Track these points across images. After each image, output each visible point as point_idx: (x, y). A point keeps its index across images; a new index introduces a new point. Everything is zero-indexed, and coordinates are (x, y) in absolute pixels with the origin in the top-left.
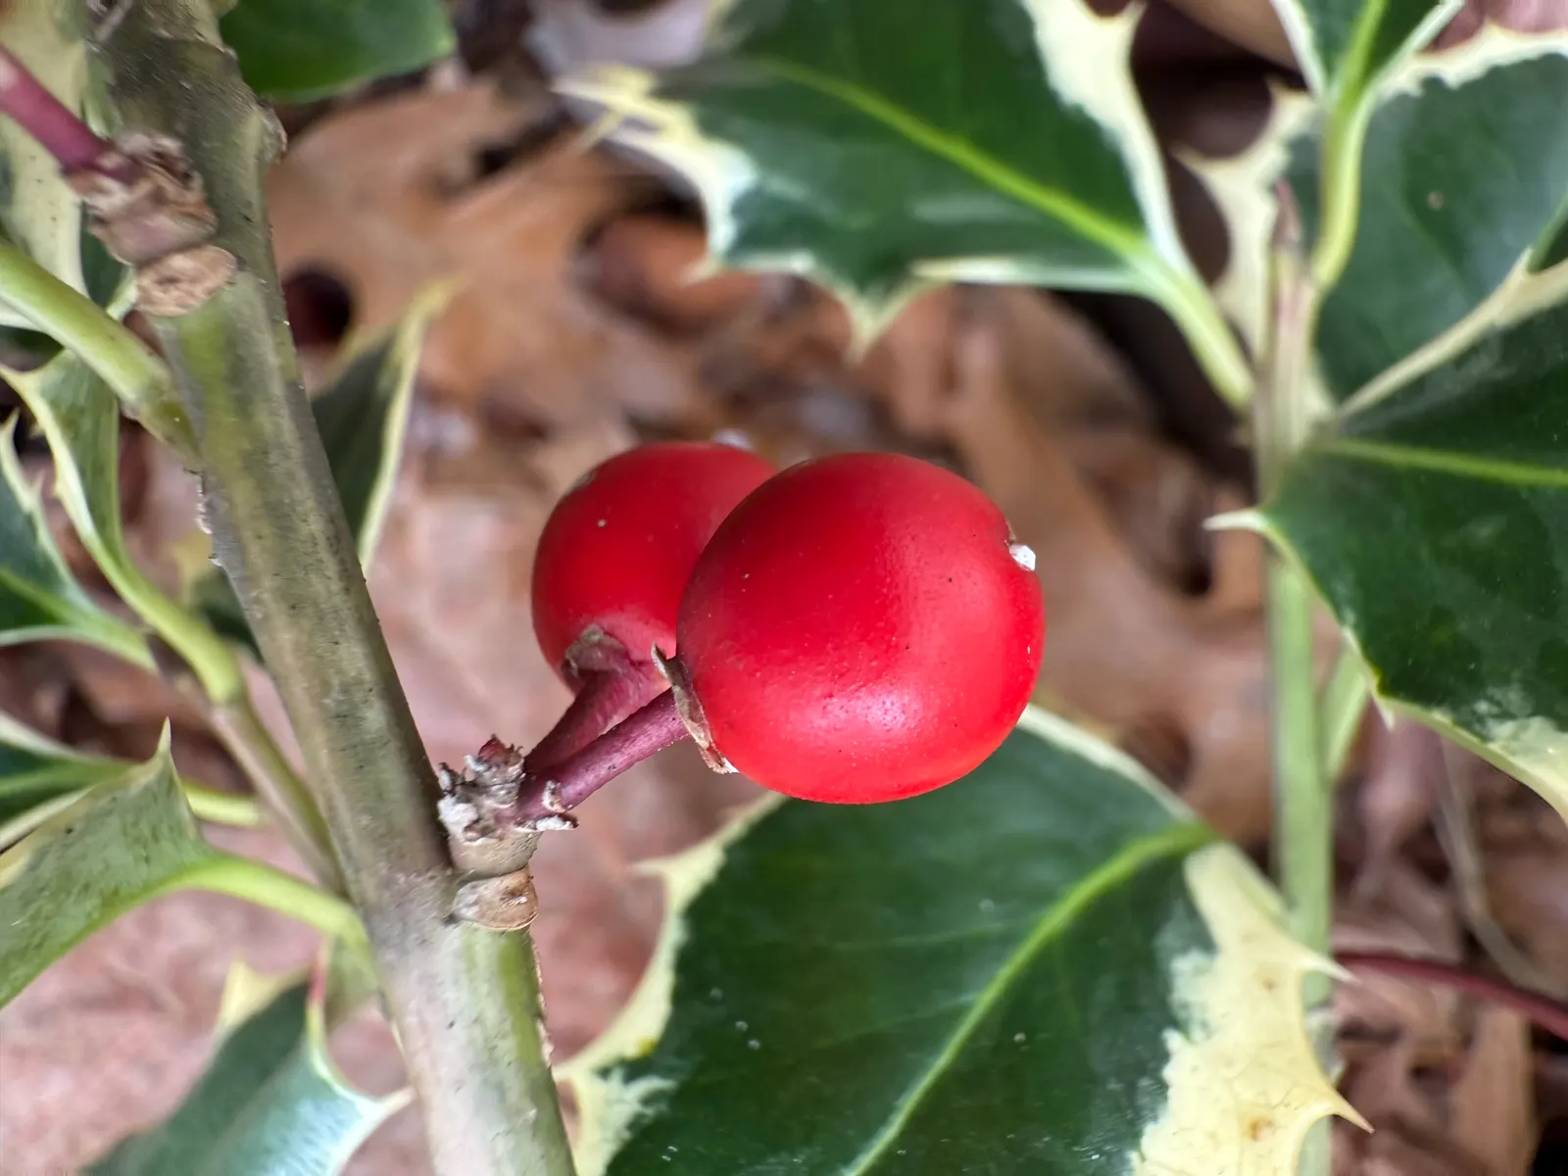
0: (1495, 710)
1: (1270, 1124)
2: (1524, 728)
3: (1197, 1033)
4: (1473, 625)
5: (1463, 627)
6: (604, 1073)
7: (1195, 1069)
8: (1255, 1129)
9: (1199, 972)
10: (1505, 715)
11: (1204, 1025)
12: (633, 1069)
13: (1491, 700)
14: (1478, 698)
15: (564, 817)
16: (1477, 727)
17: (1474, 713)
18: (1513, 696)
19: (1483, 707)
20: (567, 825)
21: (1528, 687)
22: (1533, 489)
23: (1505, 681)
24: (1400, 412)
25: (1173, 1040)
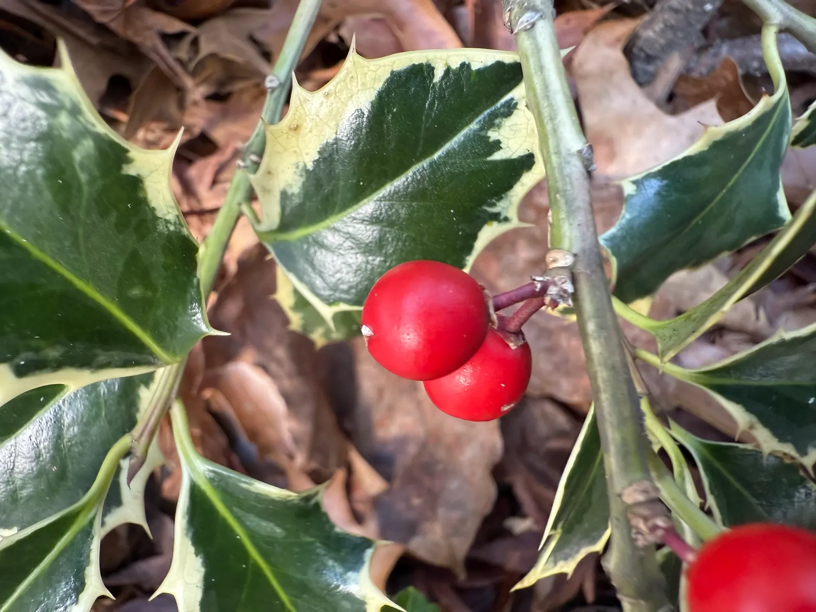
0: (169, 225)
1: (290, 129)
2: (166, 215)
3: (301, 165)
4: (159, 259)
5: (163, 260)
6: (506, 219)
7: (307, 154)
8: (296, 129)
9: (291, 186)
10: (167, 222)
11: (297, 167)
12: (496, 217)
13: (168, 230)
14: (172, 232)
15: (534, 280)
16: (177, 222)
17: (175, 228)
18: (161, 227)
19: (172, 228)
20: (533, 277)
21: (155, 228)
22: (113, 300)
23: (161, 234)
24: (136, 357)
25: (310, 166)
